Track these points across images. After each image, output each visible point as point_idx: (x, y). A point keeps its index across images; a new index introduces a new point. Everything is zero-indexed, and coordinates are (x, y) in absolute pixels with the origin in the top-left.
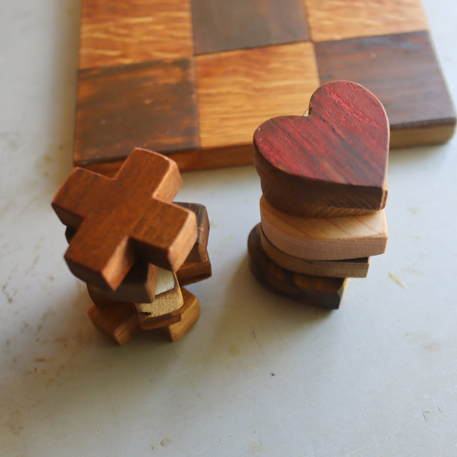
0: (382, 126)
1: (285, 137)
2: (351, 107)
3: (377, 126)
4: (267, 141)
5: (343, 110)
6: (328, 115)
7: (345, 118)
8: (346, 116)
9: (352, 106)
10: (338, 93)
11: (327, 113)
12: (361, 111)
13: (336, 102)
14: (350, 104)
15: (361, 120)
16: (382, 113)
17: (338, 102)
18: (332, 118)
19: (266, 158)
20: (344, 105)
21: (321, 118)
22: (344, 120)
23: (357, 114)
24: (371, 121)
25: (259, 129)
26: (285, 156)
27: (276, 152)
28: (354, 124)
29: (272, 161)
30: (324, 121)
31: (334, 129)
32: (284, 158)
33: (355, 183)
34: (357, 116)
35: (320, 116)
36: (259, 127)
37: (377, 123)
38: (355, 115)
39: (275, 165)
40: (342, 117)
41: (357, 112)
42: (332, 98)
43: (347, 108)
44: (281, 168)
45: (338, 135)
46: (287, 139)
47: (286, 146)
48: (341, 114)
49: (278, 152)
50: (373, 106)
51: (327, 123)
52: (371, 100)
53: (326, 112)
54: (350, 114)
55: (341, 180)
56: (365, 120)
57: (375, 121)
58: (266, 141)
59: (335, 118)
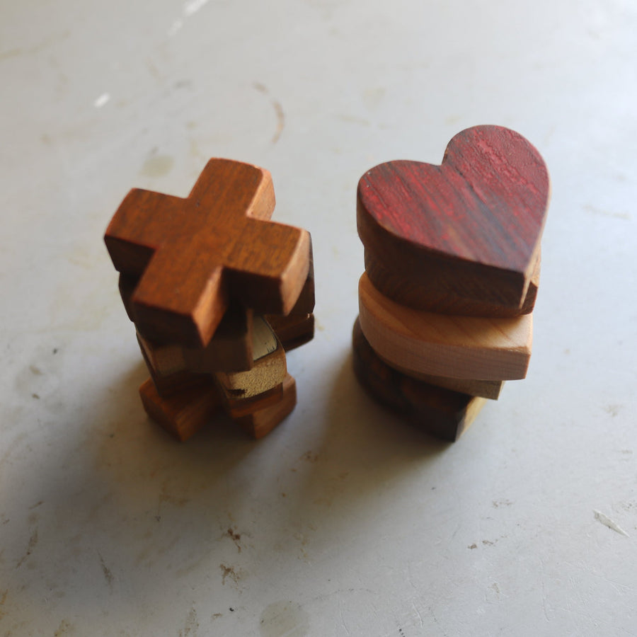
0: (540, 192)
1: (402, 188)
2: (502, 161)
3: (535, 191)
4: (376, 190)
5: (491, 164)
6: (469, 168)
7: (492, 174)
8: (493, 173)
9: (504, 160)
10: (488, 140)
11: (468, 165)
12: (515, 168)
13: (483, 152)
14: (502, 158)
15: (513, 180)
16: (544, 174)
17: (486, 153)
18: (473, 172)
19: (370, 211)
20: (493, 157)
21: (458, 170)
22: (490, 176)
23: (509, 172)
24: (527, 183)
25: (369, 173)
26: (397, 213)
27: (385, 206)
28: (502, 185)
29: (378, 217)
30: (461, 174)
31: (472, 187)
32: (395, 215)
33: (486, 261)
34: (508, 174)
35: (456, 167)
36: (369, 171)
37: (535, 187)
38: (506, 172)
39: (380, 223)
40: (487, 173)
41: (510, 169)
42: (479, 146)
43: (497, 162)
44: (388, 227)
45: (477, 195)
46: (404, 191)
47: (401, 199)
48: (486, 168)
49: (388, 206)
50: (534, 165)
51: (464, 177)
52: (532, 156)
53: (466, 162)
54: (499, 169)
55: (467, 254)
56: (518, 181)
57: (532, 183)
58: (374, 190)
59: (476, 172)
